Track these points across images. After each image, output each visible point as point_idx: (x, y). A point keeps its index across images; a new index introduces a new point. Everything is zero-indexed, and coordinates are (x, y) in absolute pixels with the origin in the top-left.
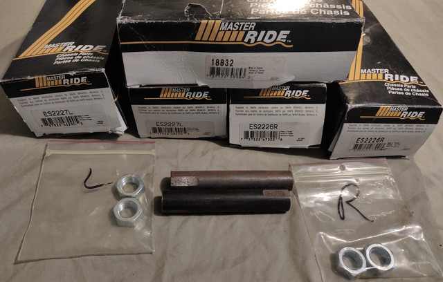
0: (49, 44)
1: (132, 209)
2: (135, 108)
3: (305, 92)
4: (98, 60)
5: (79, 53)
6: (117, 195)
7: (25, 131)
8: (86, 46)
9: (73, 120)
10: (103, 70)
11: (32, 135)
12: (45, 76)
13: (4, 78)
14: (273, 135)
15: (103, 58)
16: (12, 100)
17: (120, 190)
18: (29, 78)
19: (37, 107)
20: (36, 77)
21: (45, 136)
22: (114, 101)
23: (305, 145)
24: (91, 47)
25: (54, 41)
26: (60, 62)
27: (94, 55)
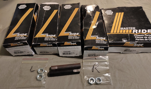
0: (13, 33)
1: (41, 76)
2: (35, 48)
3: (75, 43)
4: (25, 38)
5: (21, 36)
6: (38, 73)
7: (11, 55)
8: (22, 34)
9: (21, 52)
10: (26, 41)
11: (12, 56)
12: (13, 43)
13: (3, 44)
14: (70, 54)
15: (26, 38)
16: (6, 49)
17: (39, 72)
18: (9, 44)
19: (12, 50)
20: (11, 44)
21: (15, 56)
22: (30, 48)
23: (78, 55)
24: (24, 34)
25: (15, 33)
26: (16, 39)
27: (24, 37)
